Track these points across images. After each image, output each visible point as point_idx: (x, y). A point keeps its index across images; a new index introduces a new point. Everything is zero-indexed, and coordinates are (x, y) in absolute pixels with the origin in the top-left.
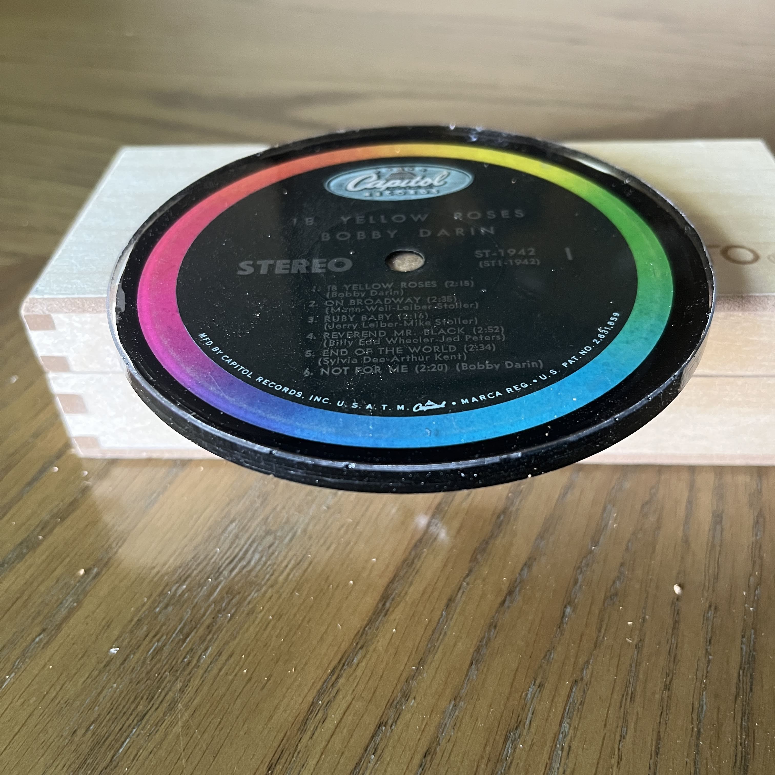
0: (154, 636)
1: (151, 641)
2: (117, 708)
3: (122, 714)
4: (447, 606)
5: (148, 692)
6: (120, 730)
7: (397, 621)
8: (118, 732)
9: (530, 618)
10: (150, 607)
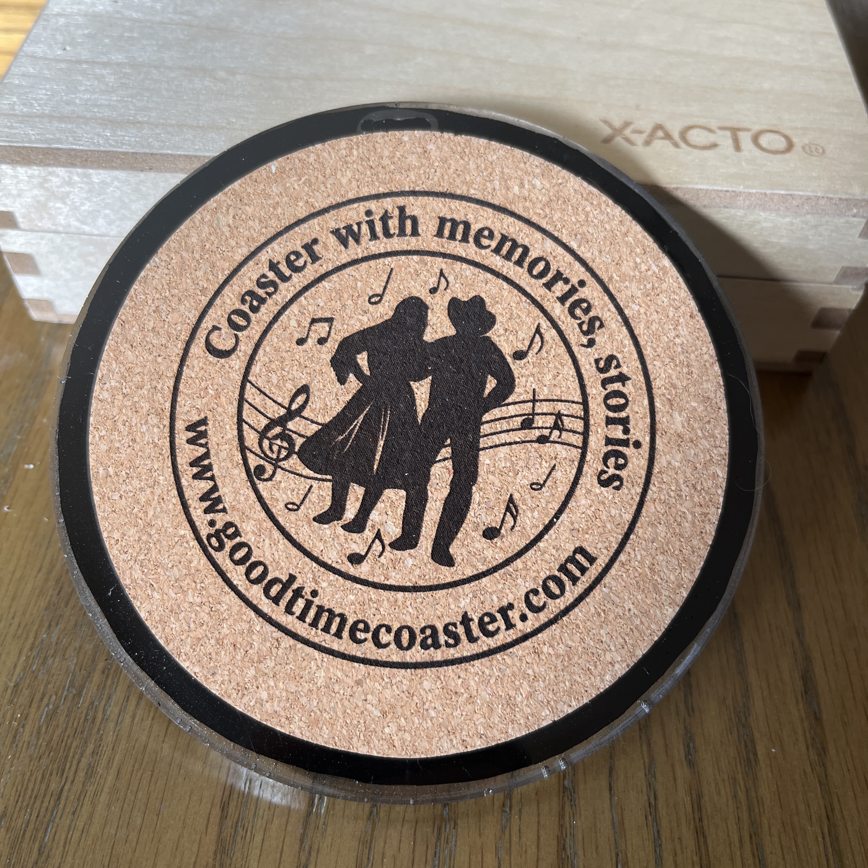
0: (42, 699)
1: (39, 707)
2: (24, 795)
3: (33, 799)
5: (56, 765)
6: (38, 816)
8: (36, 821)
10: (25, 668)
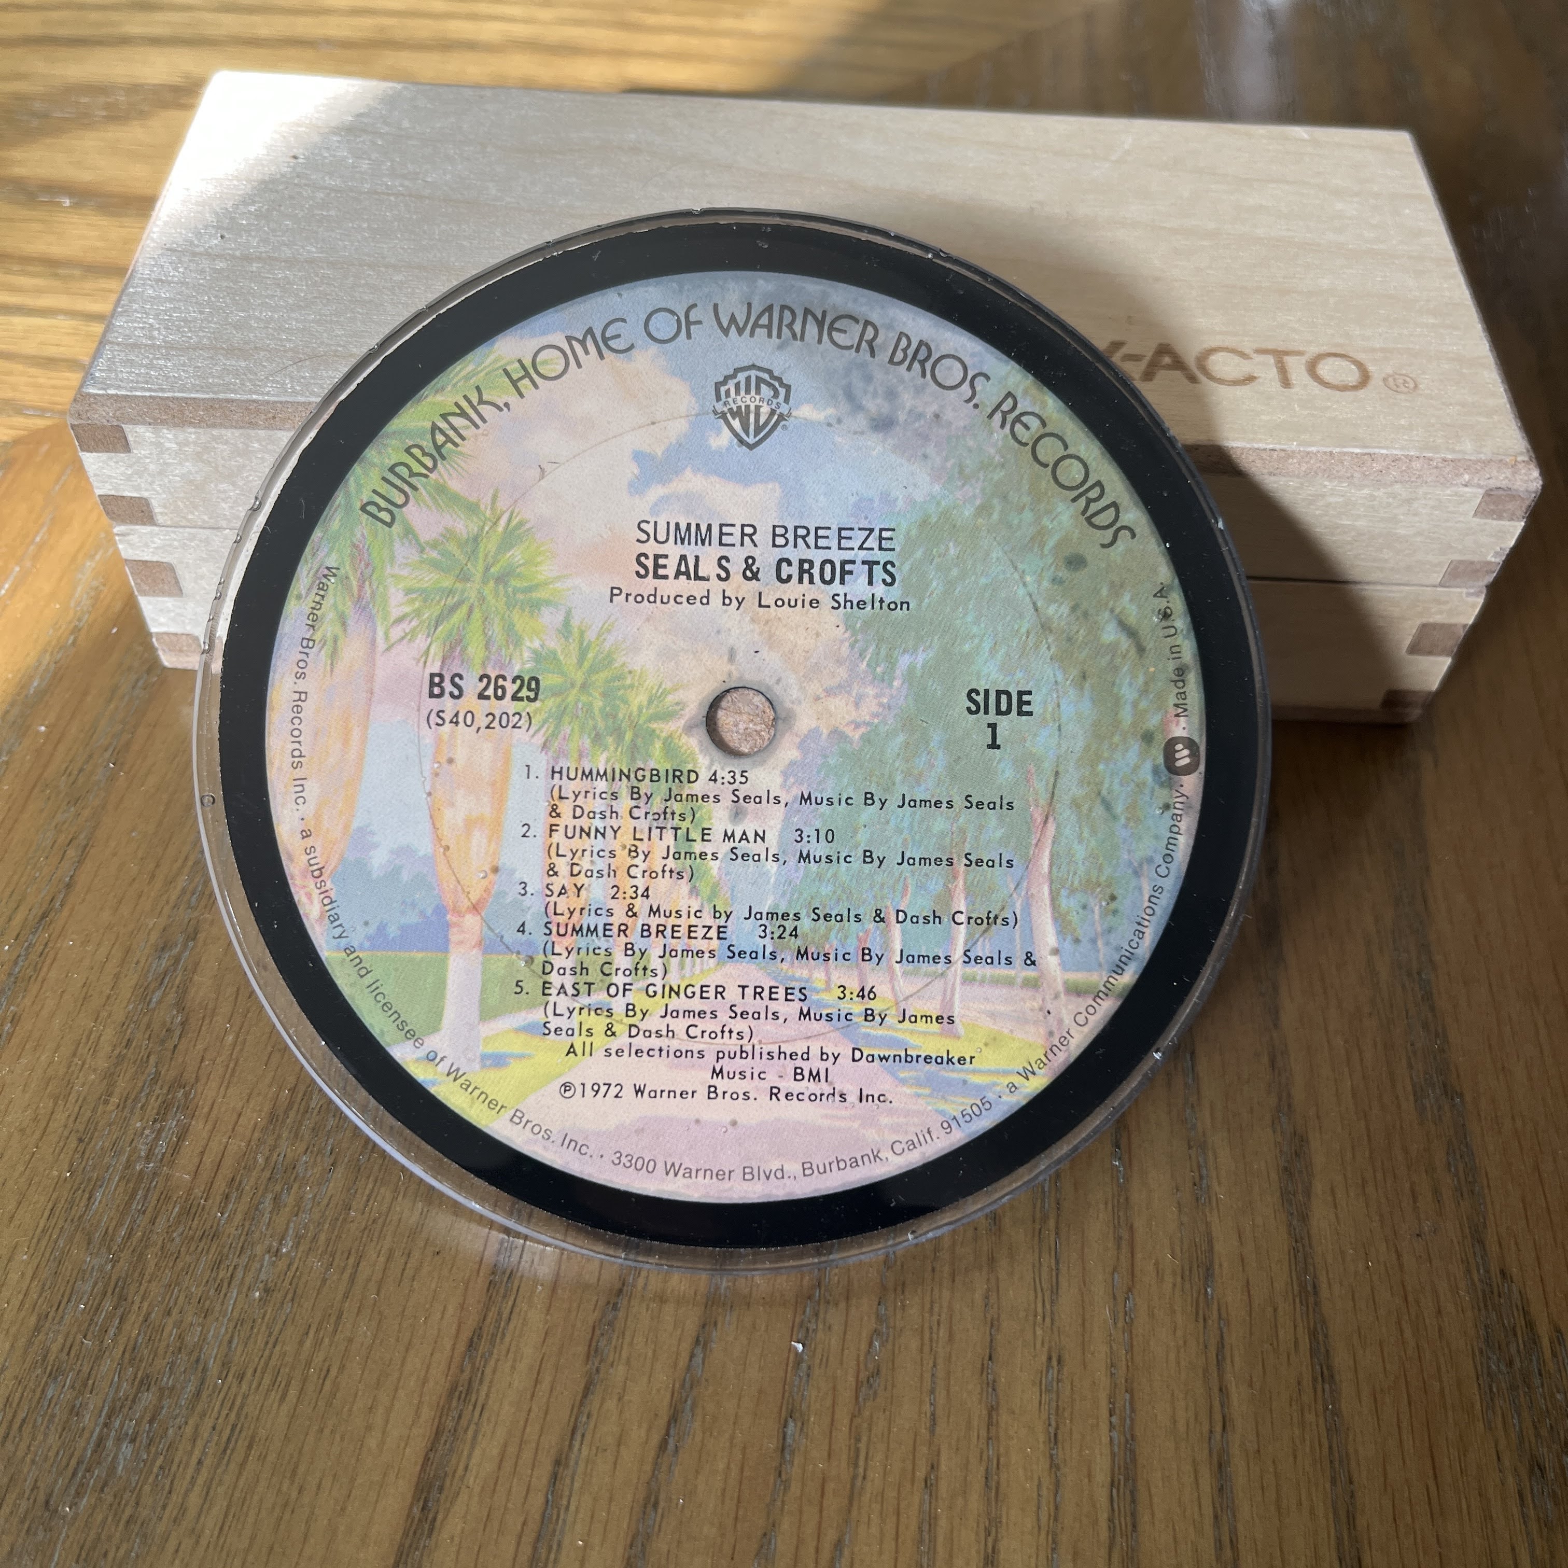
4: (555, 1477)
7: (457, 1539)
9: (721, 1466)
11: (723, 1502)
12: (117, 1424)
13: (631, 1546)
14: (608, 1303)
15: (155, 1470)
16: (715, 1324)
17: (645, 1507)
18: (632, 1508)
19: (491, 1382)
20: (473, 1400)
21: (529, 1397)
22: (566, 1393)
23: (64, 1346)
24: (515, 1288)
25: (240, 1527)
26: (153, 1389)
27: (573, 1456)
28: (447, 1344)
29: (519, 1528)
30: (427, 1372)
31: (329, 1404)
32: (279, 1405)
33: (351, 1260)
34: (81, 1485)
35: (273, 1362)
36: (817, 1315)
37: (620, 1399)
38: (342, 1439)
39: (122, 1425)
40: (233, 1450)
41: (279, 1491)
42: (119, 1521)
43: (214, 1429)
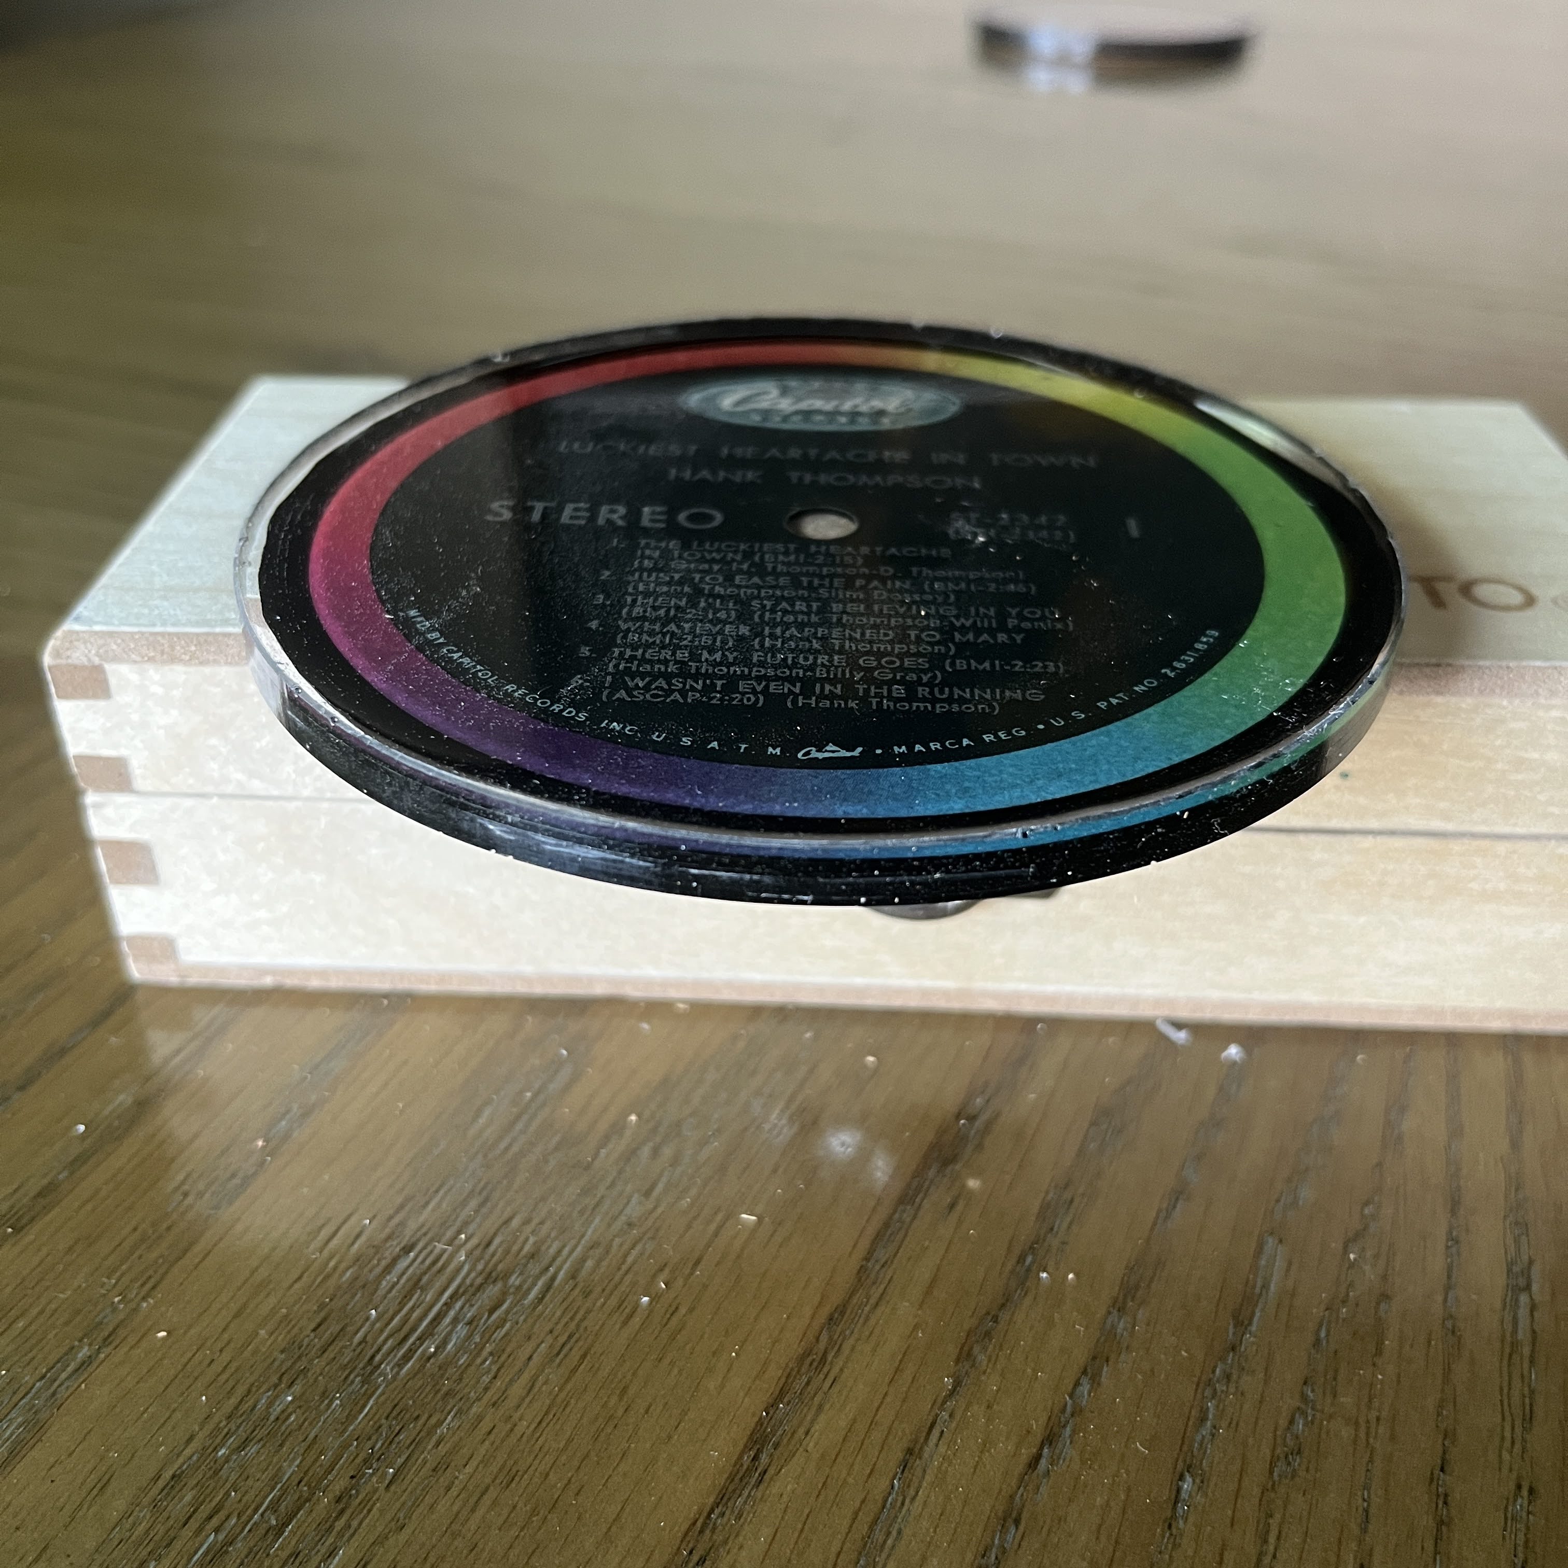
4: (904, 1465)
7: (785, 1498)
9: (1099, 1502)
11: (1097, 1538)
12: (458, 1305)
13: (983, 1556)
14: (988, 1313)
15: (485, 1353)
16: (1107, 1361)
17: (1005, 1520)
18: (989, 1518)
19: (848, 1359)
20: (825, 1370)
21: (887, 1380)
22: (928, 1387)
23: (423, 1225)
24: (888, 1277)
25: (558, 1427)
26: (499, 1285)
27: (927, 1450)
28: (808, 1311)
29: (857, 1504)
30: (781, 1332)
31: (673, 1338)
32: (620, 1329)
33: (720, 1217)
34: (410, 1350)
35: (622, 1288)
36: (1228, 1377)
37: (988, 1407)
38: (680, 1372)
39: (462, 1308)
40: (566, 1356)
41: (605, 1405)
42: (439, 1390)
43: (551, 1332)
